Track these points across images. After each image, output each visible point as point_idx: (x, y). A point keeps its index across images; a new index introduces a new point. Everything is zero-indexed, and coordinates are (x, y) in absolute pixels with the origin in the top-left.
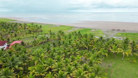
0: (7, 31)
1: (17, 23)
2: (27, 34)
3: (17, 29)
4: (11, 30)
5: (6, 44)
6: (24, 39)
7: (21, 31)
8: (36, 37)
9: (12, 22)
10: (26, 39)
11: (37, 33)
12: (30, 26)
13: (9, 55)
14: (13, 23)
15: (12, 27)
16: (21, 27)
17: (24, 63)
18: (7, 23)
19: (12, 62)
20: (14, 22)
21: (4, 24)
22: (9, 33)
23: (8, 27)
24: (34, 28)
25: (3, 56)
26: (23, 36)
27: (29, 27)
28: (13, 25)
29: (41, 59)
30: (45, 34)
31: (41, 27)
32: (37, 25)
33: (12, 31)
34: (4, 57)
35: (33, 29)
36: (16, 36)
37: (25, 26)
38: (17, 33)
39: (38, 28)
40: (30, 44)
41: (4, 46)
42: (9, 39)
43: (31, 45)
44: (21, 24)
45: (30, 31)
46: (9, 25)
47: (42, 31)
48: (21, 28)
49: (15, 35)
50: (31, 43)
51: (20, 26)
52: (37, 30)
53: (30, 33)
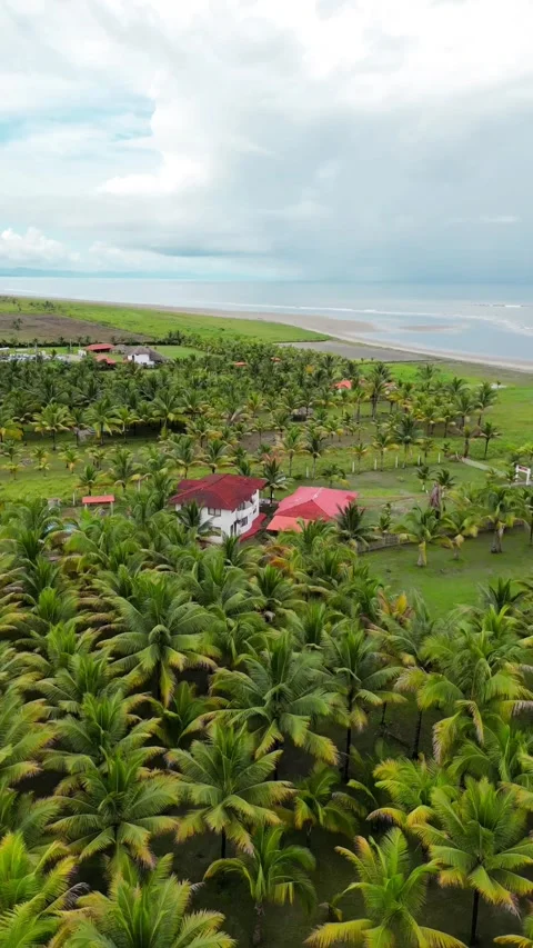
0: (272, 406)
1: (329, 359)
2: (383, 441)
3: (326, 398)
4: (291, 403)
5: (256, 497)
6: (360, 473)
7: (348, 418)
8: (444, 480)
9: (306, 346)
10: (376, 477)
11: (456, 445)
12: (408, 388)
13: (264, 600)
14: (308, 357)
15: (301, 385)
16: (355, 386)
17: (350, 709)
18: (281, 356)
19: (275, 682)
20: (316, 348)
21: (261, 357)
22: (282, 421)
23: (282, 383)
24: (438, 403)
25: (225, 598)
26: (360, 453)
27: (401, 392)
28: (312, 369)
29: (485, 720)
30: (515, 459)
31: (486, 396)
32: (456, 384)
33: (296, 411)
34: (231, 613)
35: (429, 412)
36: (315, 447)
37: (377, 383)
38: (324, 433)
39: (465, 402)
40: (403, 529)
41: (242, 514)
42: (272, 470)
43: (404, 536)
44: (351, 367)
45: (409, 426)
46: (287, 368)
47: (488, 432)
48: (352, 395)
49: (314, 443)
50: (410, 525)
51: (348, 384)
52: (453, 418)
53: (407, 442)
